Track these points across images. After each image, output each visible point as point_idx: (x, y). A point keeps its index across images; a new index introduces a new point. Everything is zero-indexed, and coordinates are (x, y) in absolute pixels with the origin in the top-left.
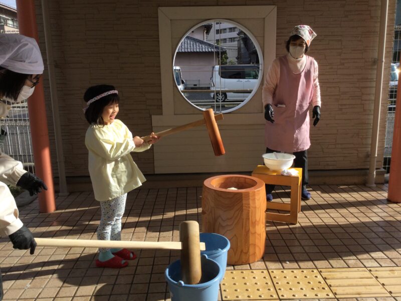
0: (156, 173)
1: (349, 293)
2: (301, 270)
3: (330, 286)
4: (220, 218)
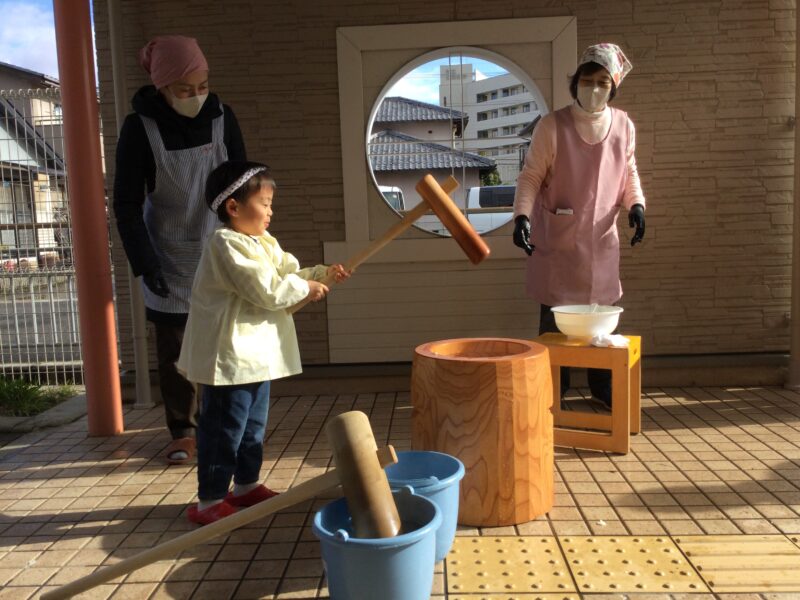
0: (332, 361)
1: (743, 583)
2: (633, 538)
3: (698, 570)
4: (447, 420)
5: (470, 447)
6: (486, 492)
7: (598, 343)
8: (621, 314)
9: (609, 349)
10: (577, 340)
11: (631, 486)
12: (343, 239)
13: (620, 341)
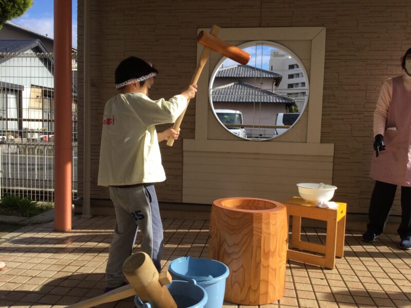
0: (183, 202)
4: (225, 243)
5: (236, 259)
6: (244, 285)
7: (320, 206)
8: (336, 190)
9: (326, 209)
10: (309, 203)
11: (330, 288)
12: (194, 138)
13: (333, 206)
